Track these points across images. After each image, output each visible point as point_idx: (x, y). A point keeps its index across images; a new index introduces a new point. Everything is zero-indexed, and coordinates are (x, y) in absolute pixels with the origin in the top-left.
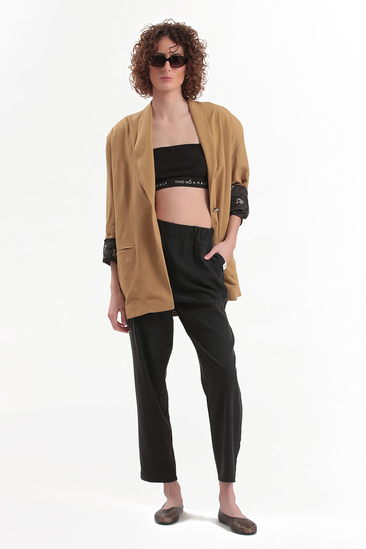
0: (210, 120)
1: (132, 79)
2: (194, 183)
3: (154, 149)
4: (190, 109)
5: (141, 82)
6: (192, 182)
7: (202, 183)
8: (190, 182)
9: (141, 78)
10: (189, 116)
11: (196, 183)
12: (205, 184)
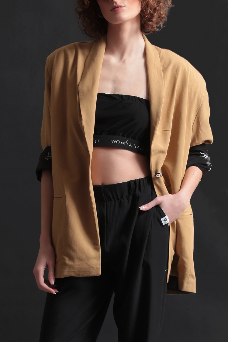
2: (131, 145)
6: (129, 144)
10: (142, 61)
11: (133, 145)
12: (142, 149)
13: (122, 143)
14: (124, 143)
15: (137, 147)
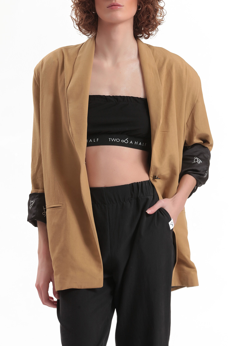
0: (160, 69)
1: (74, 17)
2: (131, 142)
3: (90, 96)
4: (140, 51)
5: (84, 17)
6: (129, 142)
7: (140, 144)
8: (126, 141)
9: (85, 12)
10: (138, 63)
11: (134, 142)
12: (144, 145)
13: (123, 141)
14: (124, 141)
15: (138, 143)
